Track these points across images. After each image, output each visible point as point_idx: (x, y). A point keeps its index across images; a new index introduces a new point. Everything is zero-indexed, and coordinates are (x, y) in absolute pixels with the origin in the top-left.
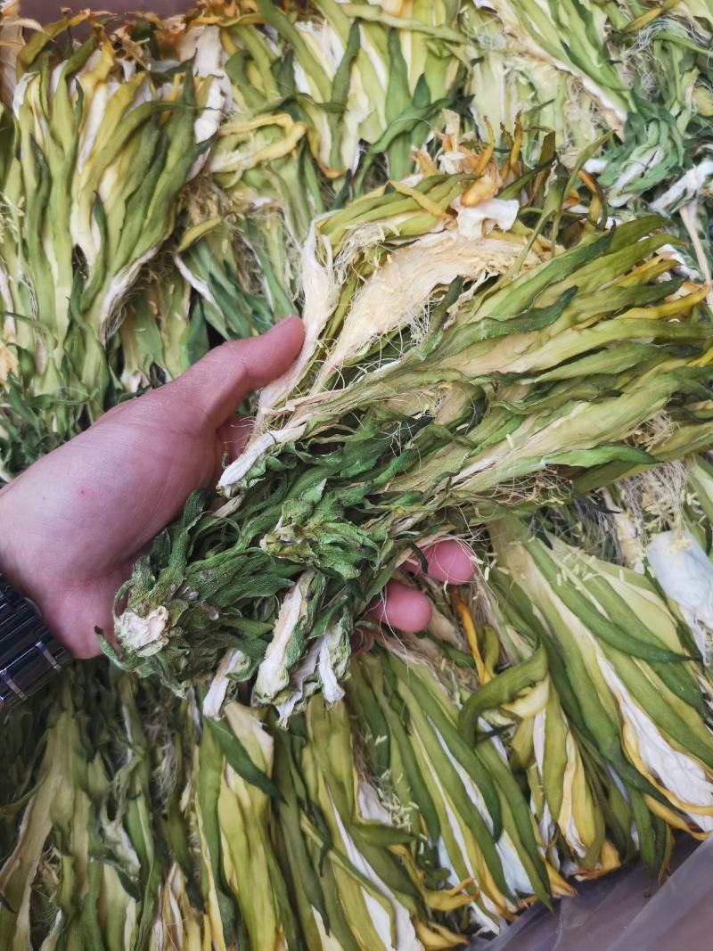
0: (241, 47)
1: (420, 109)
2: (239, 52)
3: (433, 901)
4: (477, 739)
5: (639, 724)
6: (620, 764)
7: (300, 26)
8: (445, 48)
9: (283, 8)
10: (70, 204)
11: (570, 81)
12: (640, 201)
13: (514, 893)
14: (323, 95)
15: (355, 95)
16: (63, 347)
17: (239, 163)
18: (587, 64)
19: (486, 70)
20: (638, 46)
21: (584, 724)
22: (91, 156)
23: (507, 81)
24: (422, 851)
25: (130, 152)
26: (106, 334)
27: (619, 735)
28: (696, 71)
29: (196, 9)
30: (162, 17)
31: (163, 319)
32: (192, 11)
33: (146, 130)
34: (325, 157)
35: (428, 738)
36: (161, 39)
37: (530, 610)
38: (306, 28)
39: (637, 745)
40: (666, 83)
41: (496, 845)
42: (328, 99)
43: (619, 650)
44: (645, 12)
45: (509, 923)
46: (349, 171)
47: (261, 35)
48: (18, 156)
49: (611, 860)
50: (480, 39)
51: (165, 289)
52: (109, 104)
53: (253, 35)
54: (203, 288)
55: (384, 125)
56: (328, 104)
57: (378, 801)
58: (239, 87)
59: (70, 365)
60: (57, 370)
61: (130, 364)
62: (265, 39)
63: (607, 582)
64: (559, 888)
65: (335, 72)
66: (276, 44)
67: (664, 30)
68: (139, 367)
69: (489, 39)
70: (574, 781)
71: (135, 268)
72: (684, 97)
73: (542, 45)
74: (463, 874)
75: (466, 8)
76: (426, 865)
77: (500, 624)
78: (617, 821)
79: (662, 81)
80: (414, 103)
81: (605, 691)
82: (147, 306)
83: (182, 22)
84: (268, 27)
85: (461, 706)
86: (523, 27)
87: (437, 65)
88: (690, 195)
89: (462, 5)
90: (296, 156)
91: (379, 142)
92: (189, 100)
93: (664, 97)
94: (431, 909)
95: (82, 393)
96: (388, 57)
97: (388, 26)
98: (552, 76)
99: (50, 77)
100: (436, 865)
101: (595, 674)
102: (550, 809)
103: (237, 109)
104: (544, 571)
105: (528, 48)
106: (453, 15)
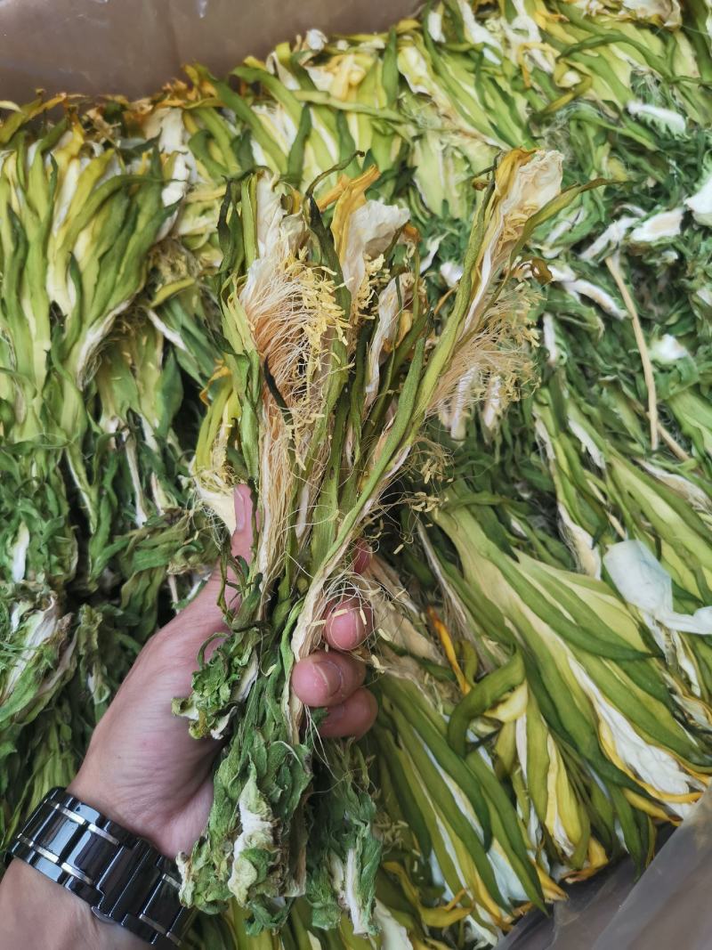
0: (202, 127)
2: (201, 131)
3: (430, 918)
4: (466, 750)
5: (615, 724)
6: (599, 761)
7: (256, 109)
8: (389, 126)
9: (240, 93)
10: (46, 265)
12: (570, 253)
13: (507, 902)
14: (280, 167)
15: (309, 168)
16: (42, 396)
17: (205, 226)
18: (515, 142)
19: (424, 145)
20: (556, 125)
21: (562, 726)
22: (66, 221)
23: (444, 156)
24: (416, 869)
25: (102, 216)
26: (83, 381)
27: (595, 734)
28: (608, 145)
29: (162, 94)
30: (131, 99)
31: (137, 368)
32: (158, 95)
33: (117, 199)
36: (130, 118)
37: (503, 622)
38: (261, 111)
39: (613, 742)
40: (584, 156)
41: (488, 856)
42: (285, 171)
43: (588, 652)
44: (560, 97)
45: (505, 933)
47: (220, 118)
49: (599, 857)
50: (419, 120)
51: (138, 339)
52: (81, 179)
53: (213, 116)
54: (176, 338)
56: (285, 175)
58: (202, 162)
59: (49, 411)
60: (35, 417)
61: (108, 410)
62: (224, 121)
63: (572, 590)
64: (551, 893)
65: (290, 148)
66: (235, 125)
67: (577, 111)
68: (116, 412)
69: (426, 119)
70: (557, 783)
71: (110, 318)
72: (600, 165)
73: (474, 124)
74: (457, 888)
75: (404, 94)
76: (420, 881)
77: (476, 637)
78: (602, 820)
79: (579, 152)
81: (579, 692)
82: (122, 357)
83: (149, 104)
84: (225, 110)
86: (455, 110)
87: (382, 142)
88: (613, 247)
89: (401, 92)
92: (156, 174)
93: (583, 167)
94: (428, 926)
95: (60, 437)
96: (337, 134)
97: (336, 108)
98: (483, 151)
99: (26, 153)
100: (429, 882)
101: (568, 677)
102: (537, 813)
103: (201, 180)
104: (512, 584)
105: (461, 127)
106: (393, 99)
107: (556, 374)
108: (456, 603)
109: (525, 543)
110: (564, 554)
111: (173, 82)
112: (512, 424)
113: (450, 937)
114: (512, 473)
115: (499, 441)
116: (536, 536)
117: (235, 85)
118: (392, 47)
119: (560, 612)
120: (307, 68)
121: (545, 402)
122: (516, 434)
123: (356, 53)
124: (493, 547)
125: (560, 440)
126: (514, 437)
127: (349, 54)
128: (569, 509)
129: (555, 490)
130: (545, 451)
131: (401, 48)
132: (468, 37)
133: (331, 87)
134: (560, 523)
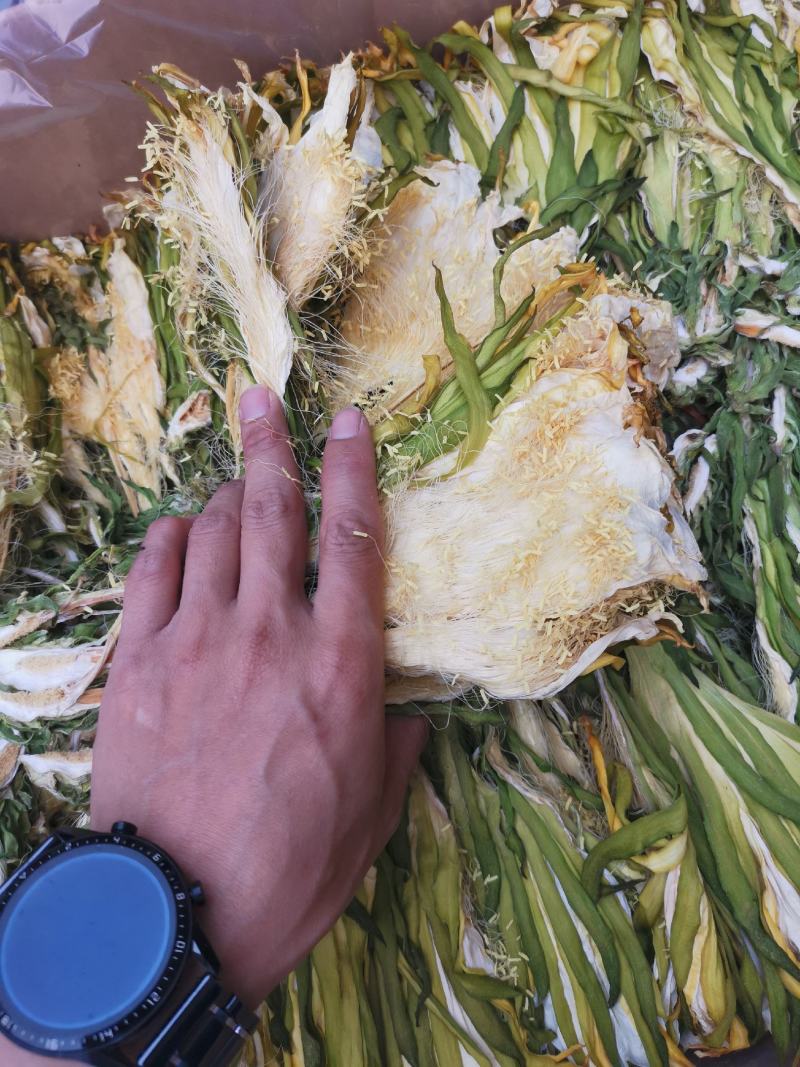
0: (393, 102)
1: (585, 187)
2: (392, 108)
3: (534, 1065)
4: (600, 892)
5: (781, 891)
6: (756, 933)
7: (460, 85)
8: (618, 122)
9: (443, 65)
11: (751, 169)
13: (625, 1066)
14: (479, 163)
15: (515, 167)
18: (772, 151)
19: (659, 150)
21: (720, 884)
23: (681, 164)
24: (526, 1008)
27: (758, 901)
35: (546, 885)
37: (668, 752)
38: (465, 88)
39: (777, 914)
41: (611, 1011)
42: (485, 168)
43: (766, 807)
47: (416, 93)
49: (740, 1040)
50: (656, 116)
53: (409, 92)
55: (544, 204)
57: (483, 950)
58: (389, 148)
62: (420, 97)
63: (757, 730)
64: (678, 1064)
65: (494, 139)
66: (432, 103)
69: (665, 116)
70: (704, 946)
73: (723, 128)
74: (571, 1039)
75: (642, 80)
76: (531, 1023)
77: (635, 765)
78: (750, 999)
80: (578, 180)
81: (746, 851)
84: (422, 83)
85: (586, 855)
86: (704, 106)
87: (608, 142)
89: (639, 78)
96: (554, 126)
97: (556, 93)
98: (732, 163)
100: (541, 1024)
101: (736, 831)
102: (675, 975)
104: (686, 711)
105: (707, 129)
106: (628, 87)
107: (780, 463)
108: (617, 722)
109: (709, 664)
110: (754, 681)
111: (366, 47)
112: (716, 516)
116: (724, 654)
117: (439, 54)
118: (636, 18)
119: (741, 755)
120: (528, 38)
121: (761, 497)
122: (719, 531)
123: (591, 22)
124: (670, 664)
125: (771, 547)
126: (715, 531)
127: (583, 23)
128: (770, 631)
129: (755, 603)
130: (751, 556)
131: (647, 19)
132: (734, 7)
133: (554, 65)
134: (755, 644)
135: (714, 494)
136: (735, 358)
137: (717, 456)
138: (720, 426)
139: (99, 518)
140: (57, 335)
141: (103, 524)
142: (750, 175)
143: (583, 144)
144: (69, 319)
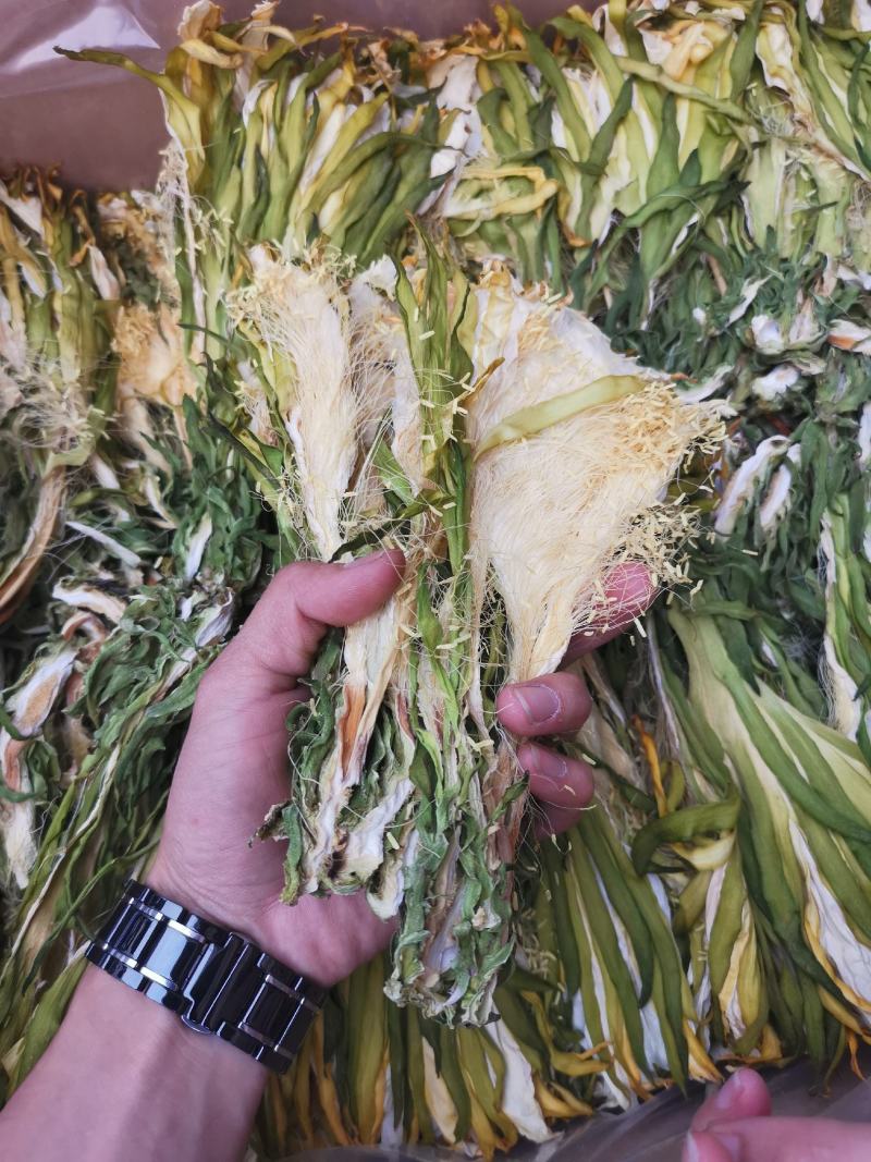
0: (498, 84)
1: (687, 187)
2: (496, 89)
3: (559, 1062)
5: (824, 905)
6: (796, 946)
7: (568, 72)
8: (727, 124)
9: (552, 50)
10: (285, 224)
11: (857, 185)
13: (652, 1068)
14: (580, 153)
15: (616, 159)
17: (479, 211)
19: (765, 156)
21: (762, 894)
22: (318, 177)
23: (787, 174)
24: (557, 1002)
25: (359, 178)
27: (799, 915)
29: (460, 37)
30: (423, 38)
32: (455, 38)
33: (378, 160)
34: (571, 221)
35: (586, 878)
36: (415, 62)
37: (722, 759)
38: (573, 76)
41: (641, 1014)
42: (585, 158)
43: (816, 820)
45: (641, 1101)
46: (597, 241)
47: (522, 76)
48: (239, 166)
49: (772, 1050)
50: (766, 122)
52: (343, 129)
53: (514, 74)
55: (643, 199)
56: (586, 164)
58: (489, 128)
62: (525, 80)
63: (814, 743)
65: (597, 130)
66: (537, 89)
69: (775, 122)
70: (744, 952)
73: (834, 140)
74: (598, 1037)
75: (754, 84)
76: (559, 1022)
77: (688, 765)
80: (681, 178)
81: (792, 862)
83: (442, 48)
84: (528, 67)
86: (815, 116)
87: (714, 143)
89: (751, 81)
90: (540, 216)
91: (635, 215)
92: (430, 134)
94: (556, 1069)
96: (660, 123)
97: (666, 90)
98: (838, 176)
99: (287, 88)
100: (568, 1024)
101: (785, 841)
102: (711, 980)
103: (485, 153)
104: (744, 718)
105: (817, 141)
106: (740, 90)
107: (863, 480)
108: (672, 723)
109: (772, 675)
110: (817, 698)
111: (476, 24)
112: (793, 528)
113: (576, 1086)
114: (778, 586)
115: (771, 545)
116: (787, 669)
117: (550, 38)
118: (754, 22)
119: (794, 765)
120: (641, 31)
121: (840, 511)
122: (795, 541)
123: (707, 21)
124: (732, 670)
125: (847, 563)
126: (791, 545)
127: (699, 21)
128: (838, 646)
129: (825, 619)
130: (824, 571)
131: (764, 24)
132: (854, 22)
133: (666, 61)
134: (821, 660)
135: (794, 504)
136: (827, 368)
137: (800, 465)
138: (805, 436)
139: (158, 479)
140: (127, 289)
141: (162, 485)
142: (856, 191)
143: (688, 142)
144: (141, 274)
